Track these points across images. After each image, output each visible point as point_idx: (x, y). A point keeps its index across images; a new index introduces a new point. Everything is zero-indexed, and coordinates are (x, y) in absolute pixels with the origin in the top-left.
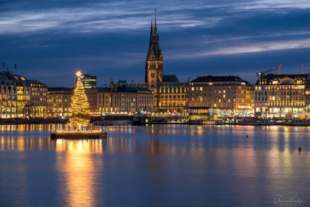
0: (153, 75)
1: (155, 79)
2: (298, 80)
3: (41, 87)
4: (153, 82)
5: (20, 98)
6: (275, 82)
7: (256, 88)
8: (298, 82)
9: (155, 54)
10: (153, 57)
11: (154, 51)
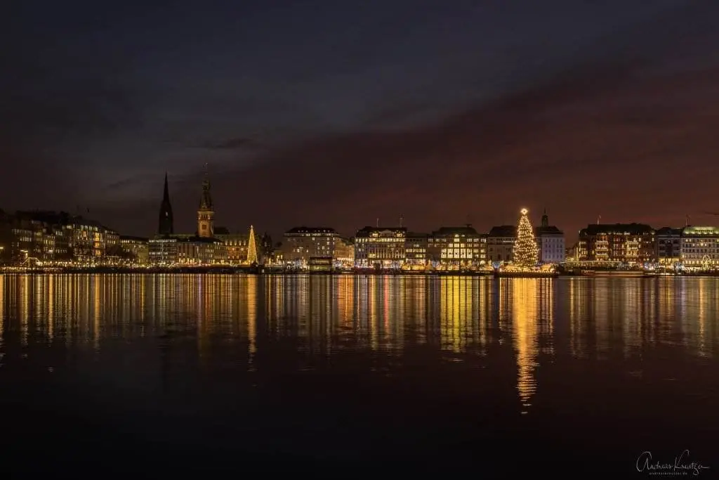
0: (204, 227)
1: (207, 231)
2: (398, 233)
3: (114, 234)
4: (204, 233)
5: (97, 245)
6: (375, 235)
7: (357, 240)
8: (398, 235)
9: (207, 204)
10: (204, 208)
11: (206, 201)
